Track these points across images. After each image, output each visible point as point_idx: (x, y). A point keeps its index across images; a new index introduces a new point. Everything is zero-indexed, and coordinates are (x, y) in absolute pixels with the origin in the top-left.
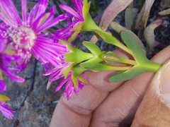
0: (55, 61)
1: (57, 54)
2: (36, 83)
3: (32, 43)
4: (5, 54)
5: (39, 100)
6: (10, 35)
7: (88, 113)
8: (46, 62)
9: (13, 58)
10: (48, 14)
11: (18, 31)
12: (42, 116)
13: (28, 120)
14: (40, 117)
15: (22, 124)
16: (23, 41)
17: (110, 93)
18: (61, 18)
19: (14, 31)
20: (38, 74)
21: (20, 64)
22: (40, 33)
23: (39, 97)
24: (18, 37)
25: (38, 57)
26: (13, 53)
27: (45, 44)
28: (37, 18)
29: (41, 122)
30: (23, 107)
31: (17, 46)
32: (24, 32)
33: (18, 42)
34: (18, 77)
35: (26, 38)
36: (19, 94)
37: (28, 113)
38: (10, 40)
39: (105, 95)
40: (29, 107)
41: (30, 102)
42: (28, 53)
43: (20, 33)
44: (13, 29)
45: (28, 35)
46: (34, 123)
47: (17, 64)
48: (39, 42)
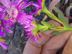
0: (27, 23)
1: (28, 20)
2: (15, 34)
3: (17, 15)
4: (4, 20)
5: (16, 42)
6: (7, 11)
7: (40, 46)
8: (23, 24)
9: (8, 22)
10: (24, 2)
11: (10, 9)
12: (18, 48)
13: (12, 50)
14: (17, 49)
15: (9, 52)
16: (13, 14)
17: (51, 37)
18: (30, 4)
19: (8, 9)
20: (16, 31)
21: (11, 24)
22: (20, 11)
23: (16, 41)
24: (10, 12)
25: (19, 21)
26: (8, 19)
27: (22, 16)
28: (19, 3)
29: (17, 51)
30: (10, 45)
31: (10, 16)
32: (13, 10)
33: (11, 14)
34: (10, 30)
35: (14, 13)
36: (8, 39)
37: (12, 47)
38: (6, 13)
39: (48, 38)
40: (12, 45)
41: (12, 42)
42: (15, 19)
43: (11, 10)
44: (8, 8)
45: (15, 11)
46: (15, 51)
47: (10, 24)
48: (20, 15)
